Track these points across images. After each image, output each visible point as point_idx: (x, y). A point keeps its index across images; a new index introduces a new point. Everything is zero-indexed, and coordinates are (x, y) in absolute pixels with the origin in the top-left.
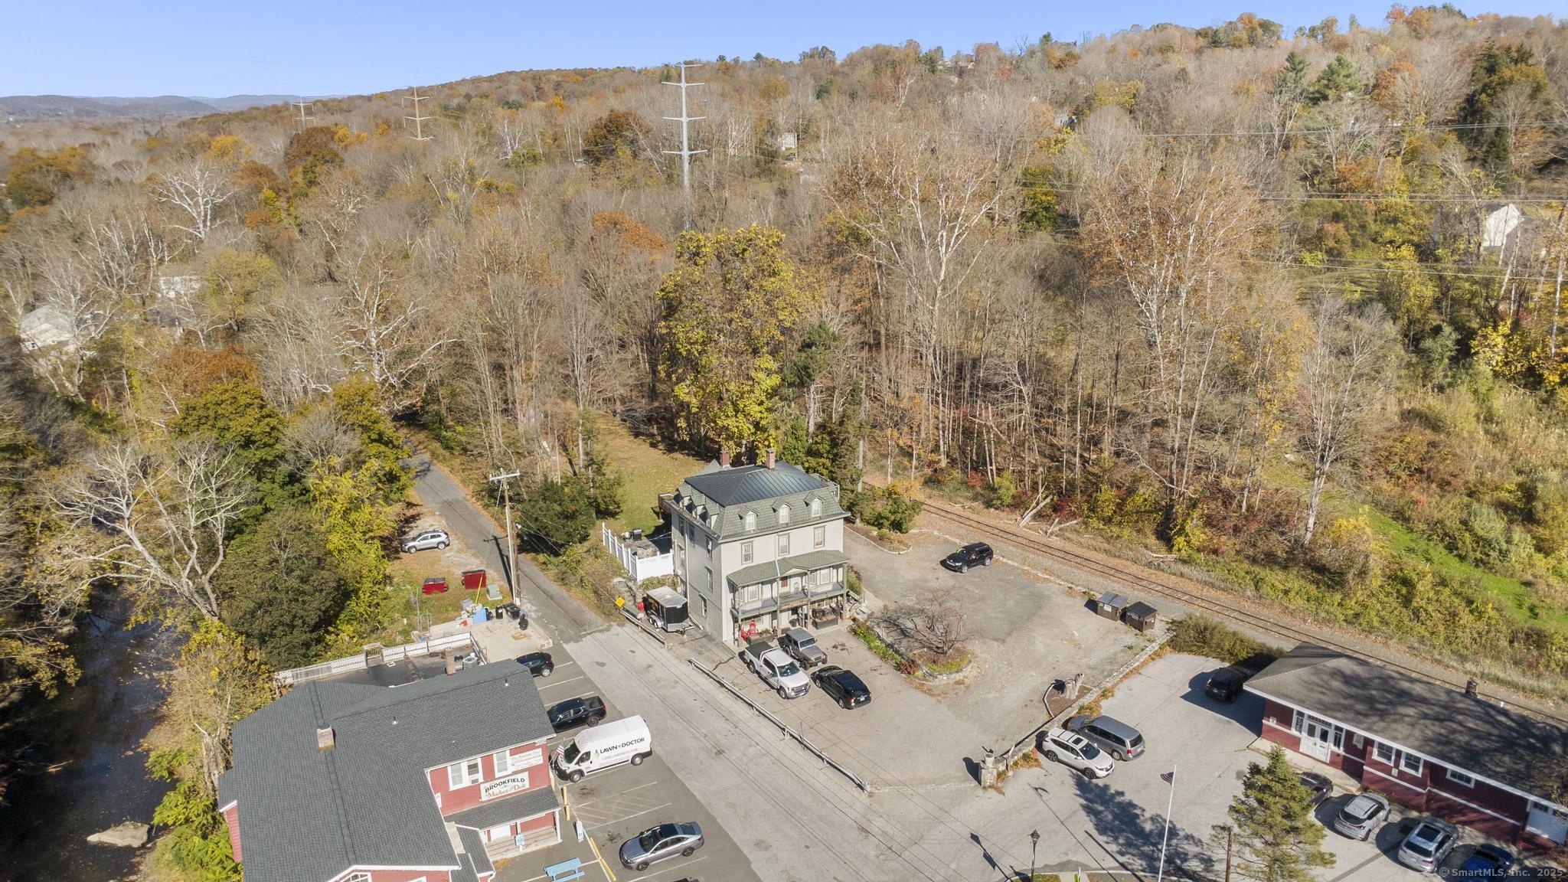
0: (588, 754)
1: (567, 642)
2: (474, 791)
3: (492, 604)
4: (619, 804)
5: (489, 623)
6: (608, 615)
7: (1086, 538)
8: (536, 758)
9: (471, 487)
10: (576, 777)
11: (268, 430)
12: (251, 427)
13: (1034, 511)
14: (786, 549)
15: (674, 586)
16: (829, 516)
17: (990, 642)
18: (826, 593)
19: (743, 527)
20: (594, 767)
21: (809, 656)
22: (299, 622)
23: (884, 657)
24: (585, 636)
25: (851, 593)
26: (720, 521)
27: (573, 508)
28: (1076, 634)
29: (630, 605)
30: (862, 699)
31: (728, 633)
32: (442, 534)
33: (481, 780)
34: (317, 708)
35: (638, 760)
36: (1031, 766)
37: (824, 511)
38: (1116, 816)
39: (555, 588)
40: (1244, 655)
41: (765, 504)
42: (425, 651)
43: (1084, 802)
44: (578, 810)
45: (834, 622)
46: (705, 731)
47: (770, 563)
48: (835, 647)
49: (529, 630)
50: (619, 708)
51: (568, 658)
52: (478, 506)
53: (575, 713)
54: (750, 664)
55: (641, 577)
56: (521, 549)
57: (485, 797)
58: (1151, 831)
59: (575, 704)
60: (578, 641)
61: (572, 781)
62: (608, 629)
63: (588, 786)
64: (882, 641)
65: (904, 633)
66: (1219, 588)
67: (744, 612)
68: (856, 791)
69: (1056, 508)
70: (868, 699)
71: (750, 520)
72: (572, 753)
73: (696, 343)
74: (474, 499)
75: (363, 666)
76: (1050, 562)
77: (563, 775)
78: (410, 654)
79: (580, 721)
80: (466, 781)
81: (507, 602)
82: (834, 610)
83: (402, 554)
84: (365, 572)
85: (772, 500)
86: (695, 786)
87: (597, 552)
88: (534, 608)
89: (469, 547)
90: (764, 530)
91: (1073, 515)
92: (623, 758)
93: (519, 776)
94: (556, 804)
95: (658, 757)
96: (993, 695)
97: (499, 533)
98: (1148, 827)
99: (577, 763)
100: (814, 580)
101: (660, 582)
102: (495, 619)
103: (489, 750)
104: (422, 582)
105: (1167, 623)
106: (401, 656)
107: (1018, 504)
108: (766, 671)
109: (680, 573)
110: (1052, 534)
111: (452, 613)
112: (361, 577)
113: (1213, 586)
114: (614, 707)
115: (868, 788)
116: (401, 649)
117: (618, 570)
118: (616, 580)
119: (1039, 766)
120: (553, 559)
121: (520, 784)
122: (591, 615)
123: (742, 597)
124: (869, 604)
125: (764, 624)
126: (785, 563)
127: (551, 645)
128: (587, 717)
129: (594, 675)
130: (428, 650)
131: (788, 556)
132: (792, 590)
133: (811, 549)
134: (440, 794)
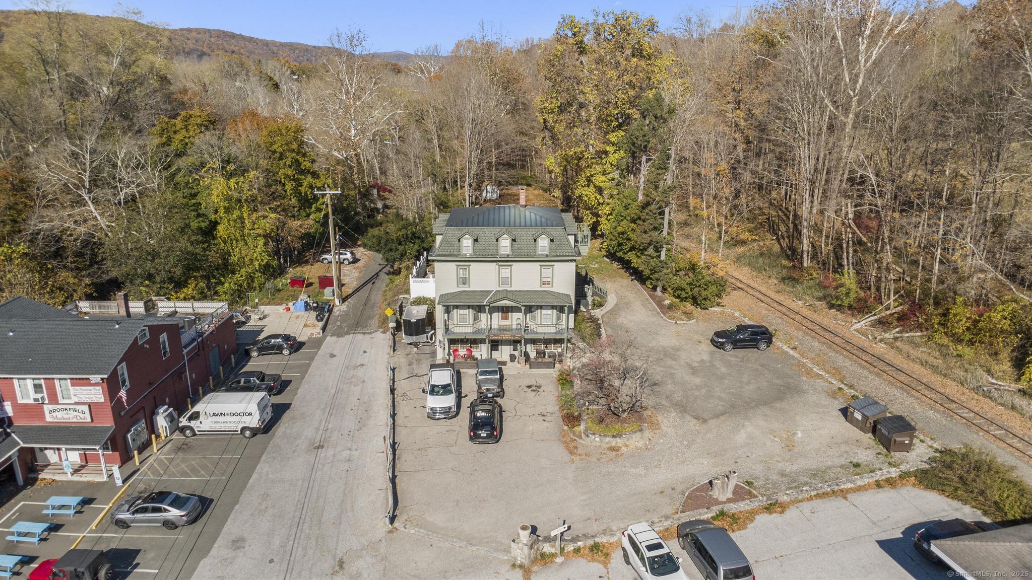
0: (198, 414)
2: (39, 409)
4: (188, 466)
5: (304, 313)
7: (920, 353)
8: (96, 394)
10: (188, 433)
13: (876, 317)
16: (556, 256)
17: (689, 419)
18: (548, 334)
19: (459, 249)
20: (204, 427)
23: (563, 406)
28: (800, 434)
32: (348, 253)
33: (45, 400)
35: (247, 433)
36: (593, 560)
37: (551, 250)
41: (486, 232)
42: (191, 310)
44: (157, 460)
46: (331, 426)
47: (487, 292)
48: (529, 387)
49: (322, 323)
51: (319, 346)
55: (414, 295)
57: (48, 418)
60: (340, 337)
61: (185, 435)
67: (450, 333)
71: (467, 243)
76: (848, 363)
80: (32, 398)
83: (318, 263)
88: (345, 309)
90: (481, 258)
91: (919, 327)
92: (232, 427)
93: (80, 408)
96: (636, 471)
99: (188, 420)
100: (536, 318)
103: (52, 374)
105: (936, 450)
107: (860, 308)
110: (881, 340)
114: (297, 388)
116: (171, 304)
119: (606, 563)
121: (82, 416)
125: (480, 351)
127: (321, 335)
130: (194, 310)
131: (509, 289)
132: (515, 322)
133: (537, 287)
134: (9, 403)
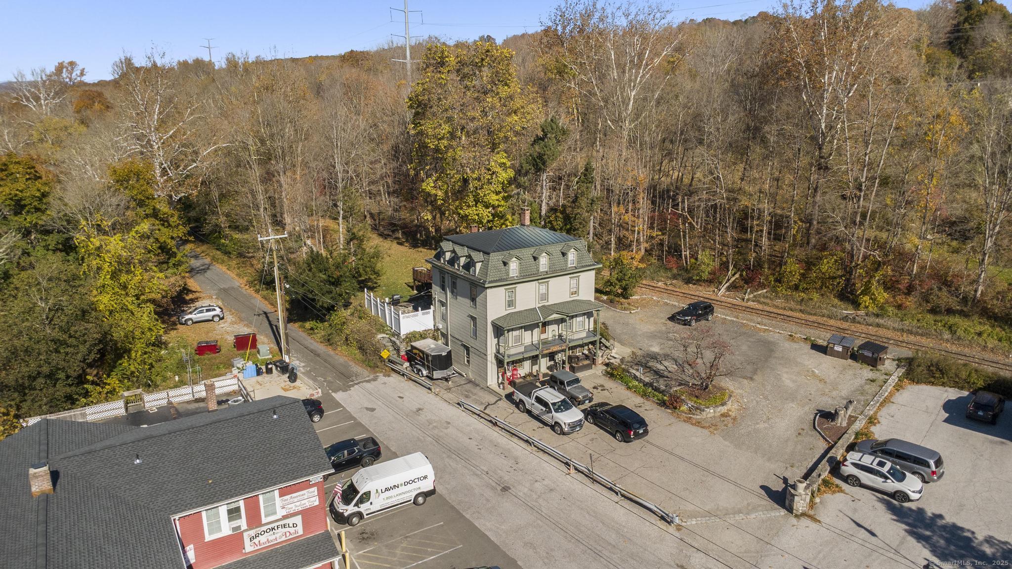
0: (368, 495)
1: (335, 391)
2: (236, 538)
3: (262, 362)
4: (403, 549)
5: (260, 378)
6: (374, 367)
7: (779, 302)
8: (309, 498)
9: (245, 278)
10: (355, 520)
11: (38, 194)
12: (21, 191)
13: (728, 284)
14: (545, 297)
15: (435, 338)
16: (583, 267)
17: (741, 380)
18: (582, 339)
19: (507, 273)
20: (374, 508)
21: (577, 395)
22: (62, 375)
23: (644, 395)
24: (353, 386)
25: (603, 340)
26: (485, 268)
27: (338, 274)
28: (817, 372)
29: (395, 357)
30: (641, 431)
31: (493, 378)
32: (217, 309)
33: (244, 526)
34: (44, 447)
35: (420, 500)
36: (834, 492)
37: (579, 262)
38: (947, 540)
39: (321, 348)
40: (980, 383)
41: (527, 253)
42: (189, 397)
43: (907, 527)
44: (359, 557)
45: (588, 367)
46: (485, 469)
47: (531, 310)
48: (596, 387)
49: (298, 383)
50: (393, 449)
51: (338, 405)
52: (251, 291)
53: (349, 454)
54: (519, 404)
55: (404, 331)
56: (289, 320)
57: (249, 547)
58: (994, 554)
59: (349, 444)
60: (346, 390)
61: (351, 524)
62: (375, 379)
63: (368, 530)
64: (640, 381)
65: (657, 373)
66: (916, 334)
67: (509, 356)
68: (662, 524)
69: (748, 281)
70: (646, 432)
71: (514, 266)
72: (350, 493)
73: (442, 138)
74: (247, 287)
75: (122, 412)
77: (340, 519)
78: (175, 400)
79: (355, 462)
80: (226, 529)
81: (277, 358)
82: (587, 357)
83: (179, 326)
84: (137, 333)
85: (532, 250)
86: (486, 525)
87: (361, 314)
88: (303, 364)
89: (241, 320)
91: (762, 286)
92: (406, 497)
93: (290, 521)
94: (335, 553)
95: (441, 496)
96: (761, 426)
97: (269, 308)
98: (988, 550)
99: (356, 505)
100: (571, 327)
101: (422, 336)
102: (265, 375)
103: (254, 490)
104: (195, 345)
105: (896, 360)
106: (164, 402)
107: (713, 280)
108: (538, 409)
109: (440, 327)
110: (748, 299)
111: (223, 370)
112: (133, 338)
113: (910, 332)
114: (387, 448)
115: (677, 520)
116: (163, 394)
117: (382, 328)
118: (380, 336)
119: (841, 491)
120: (320, 325)
121: (292, 530)
122: (356, 368)
123: (507, 342)
124: (618, 352)
125: (525, 369)
126: (546, 309)
127: (320, 394)
128: (361, 457)
129: (364, 419)
130: (193, 396)
131: (546, 304)
132: (551, 335)
133: (567, 298)
134: (192, 546)
